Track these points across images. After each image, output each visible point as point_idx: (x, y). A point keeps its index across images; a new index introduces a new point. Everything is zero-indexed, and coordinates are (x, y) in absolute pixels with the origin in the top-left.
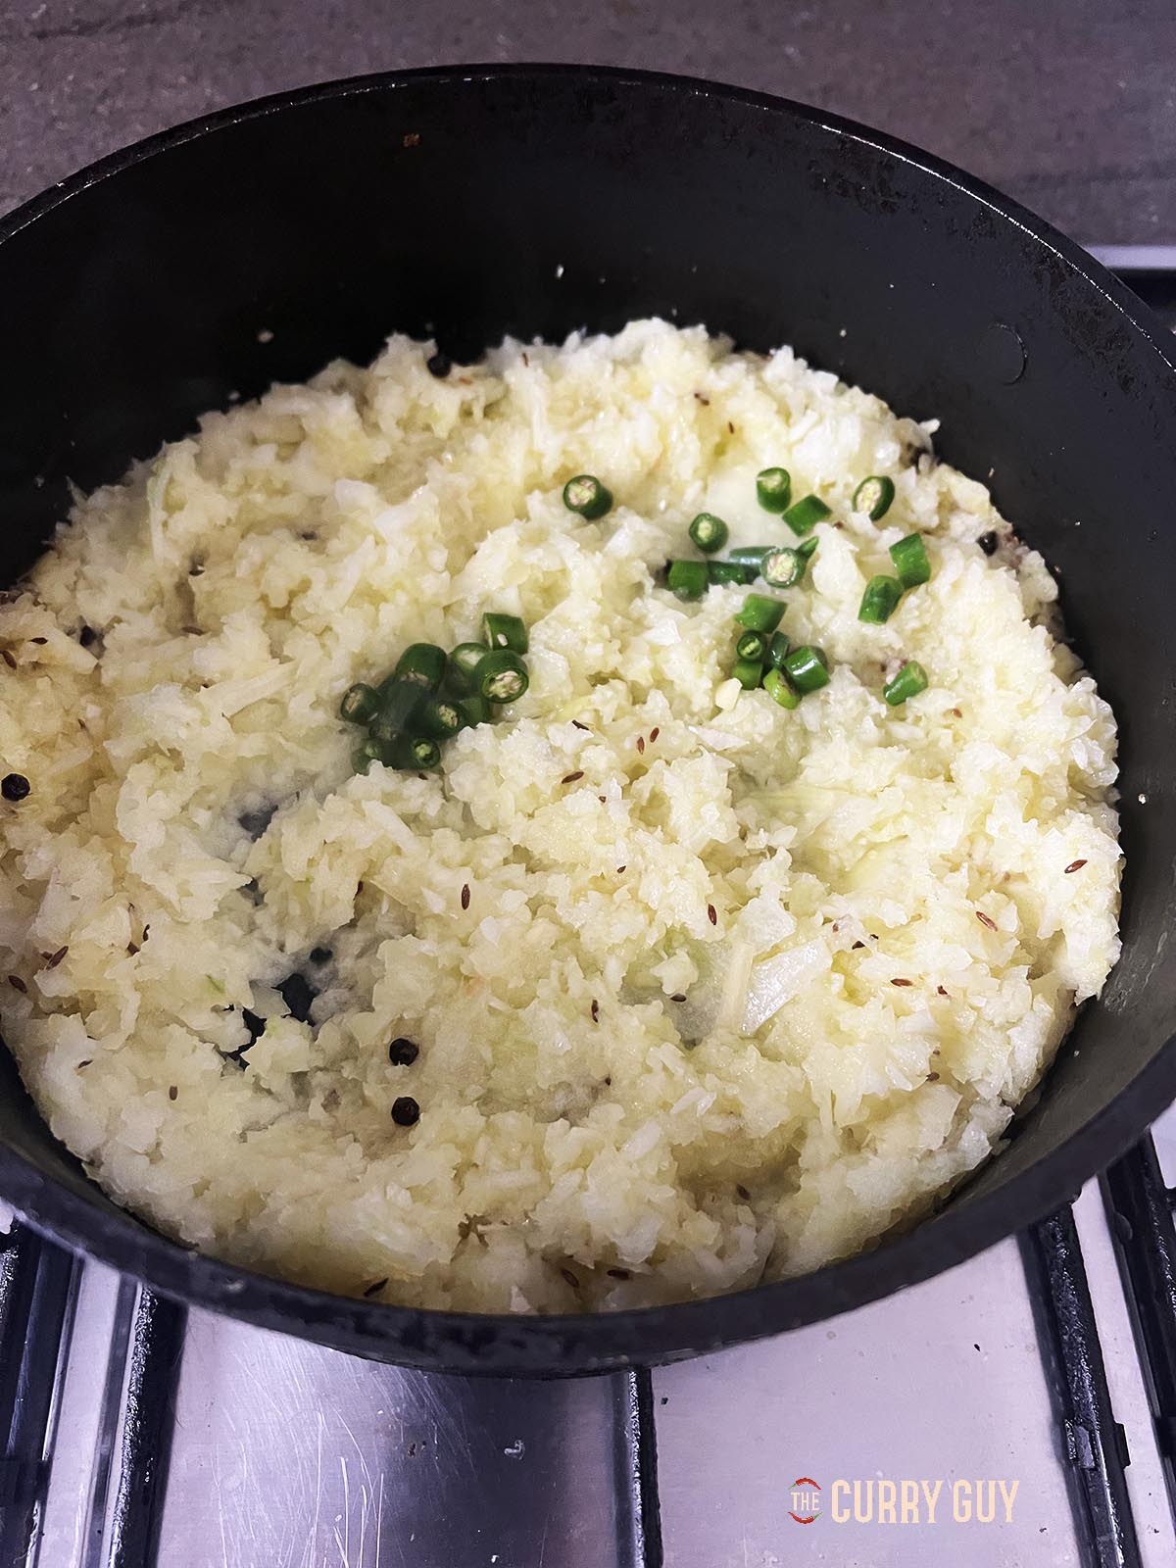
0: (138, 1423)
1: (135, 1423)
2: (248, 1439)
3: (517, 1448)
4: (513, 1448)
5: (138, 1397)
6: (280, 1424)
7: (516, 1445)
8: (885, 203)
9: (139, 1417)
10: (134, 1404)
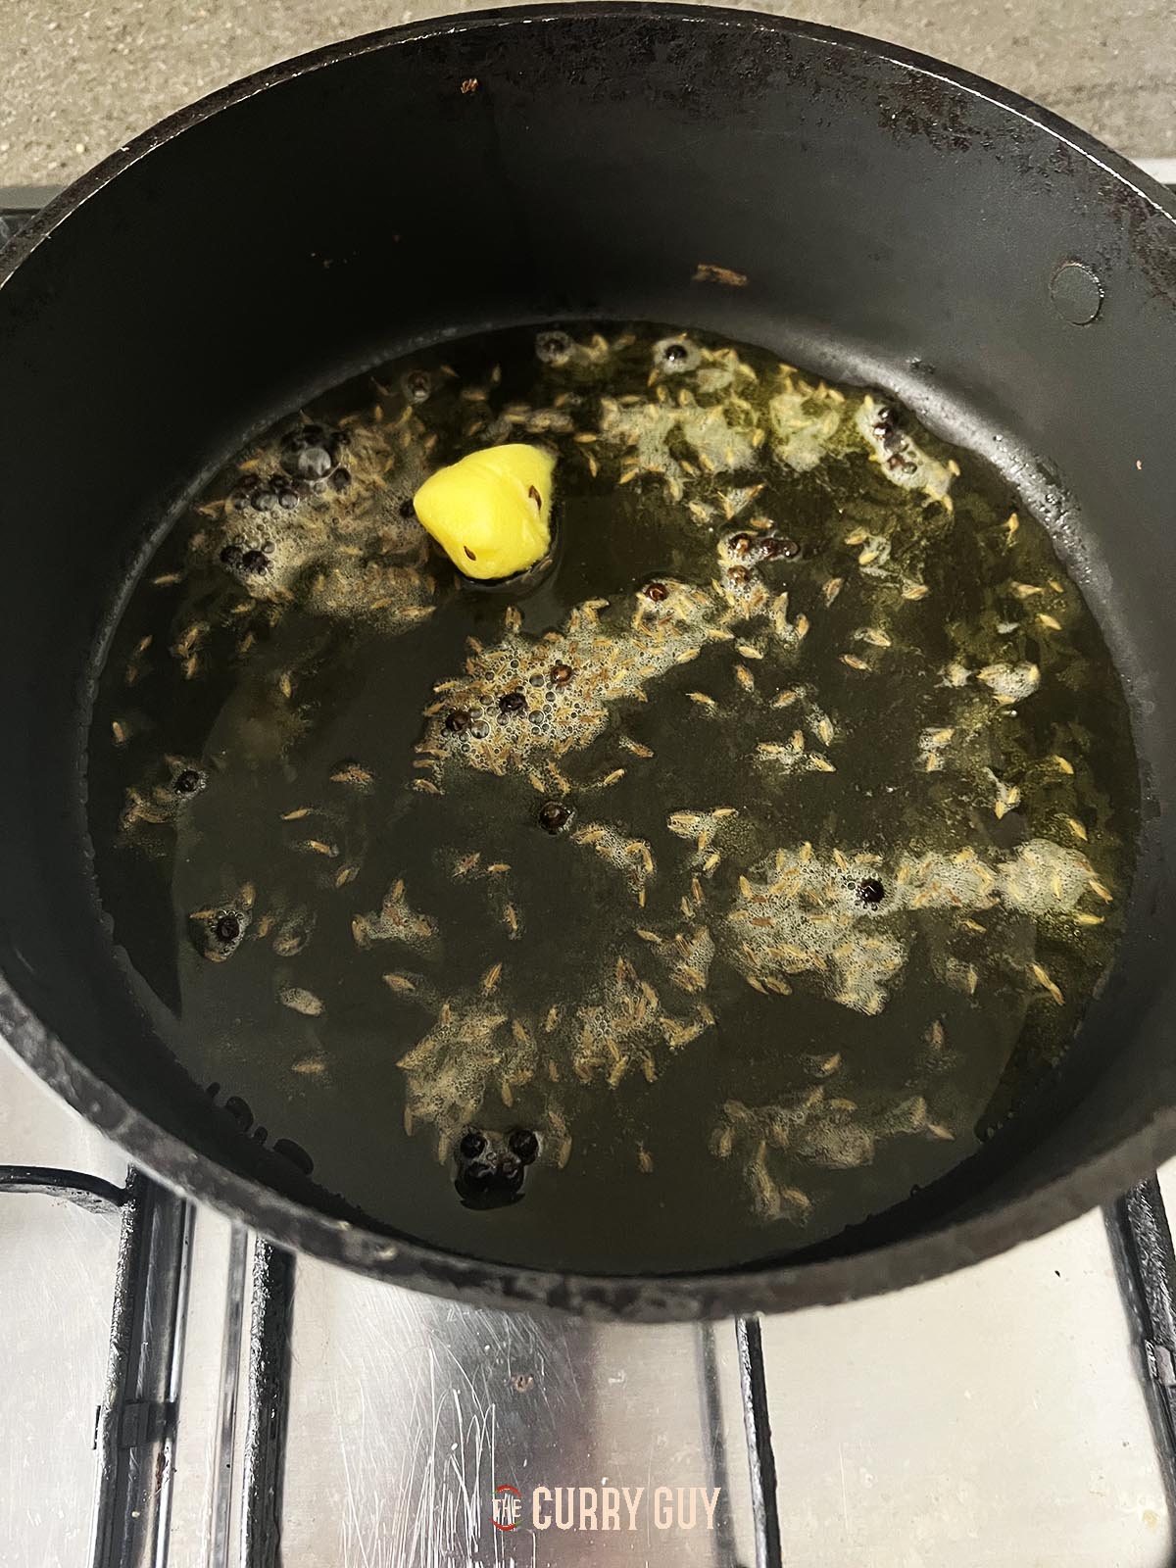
0: (263, 1363)
1: (259, 1363)
2: (363, 1375)
3: (620, 1378)
4: (617, 1377)
5: (261, 1340)
6: (394, 1361)
7: (619, 1375)
8: (957, 140)
9: (263, 1357)
10: (257, 1345)
